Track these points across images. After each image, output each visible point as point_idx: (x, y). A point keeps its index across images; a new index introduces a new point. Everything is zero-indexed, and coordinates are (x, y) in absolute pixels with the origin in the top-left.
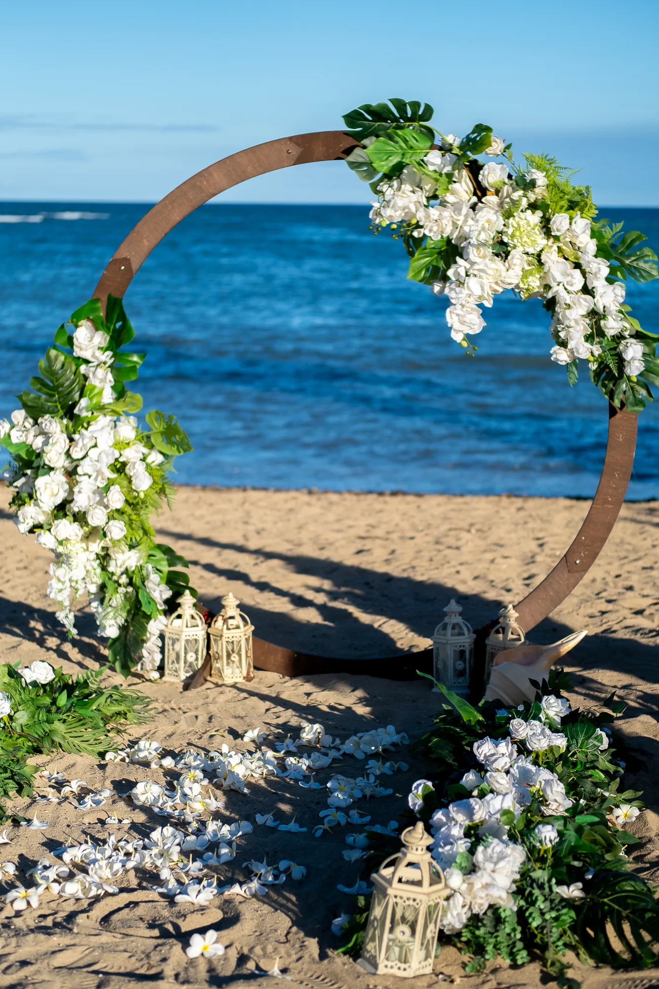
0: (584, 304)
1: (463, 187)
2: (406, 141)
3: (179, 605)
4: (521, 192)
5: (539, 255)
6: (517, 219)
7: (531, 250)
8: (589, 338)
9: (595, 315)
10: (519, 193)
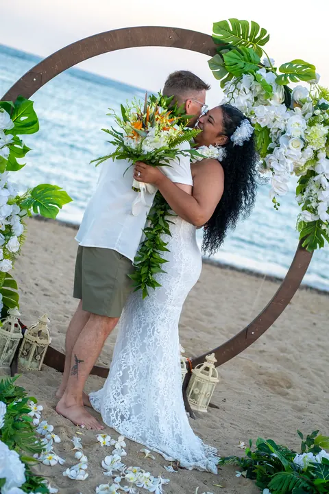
1: (279, 95)
2: (249, 56)
3: (9, 315)
4: (320, 111)
5: (317, 152)
6: (316, 128)
7: (315, 149)
10: (318, 112)
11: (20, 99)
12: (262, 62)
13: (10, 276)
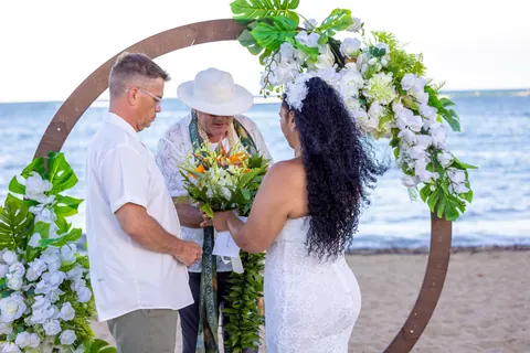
0: (425, 141)
1: (327, 56)
2: (280, 24)
4: (375, 59)
5: (390, 105)
6: (375, 79)
7: (385, 103)
8: (429, 167)
9: (433, 150)
10: (374, 60)
11: (51, 155)
12: (301, 25)
13: (107, 344)
